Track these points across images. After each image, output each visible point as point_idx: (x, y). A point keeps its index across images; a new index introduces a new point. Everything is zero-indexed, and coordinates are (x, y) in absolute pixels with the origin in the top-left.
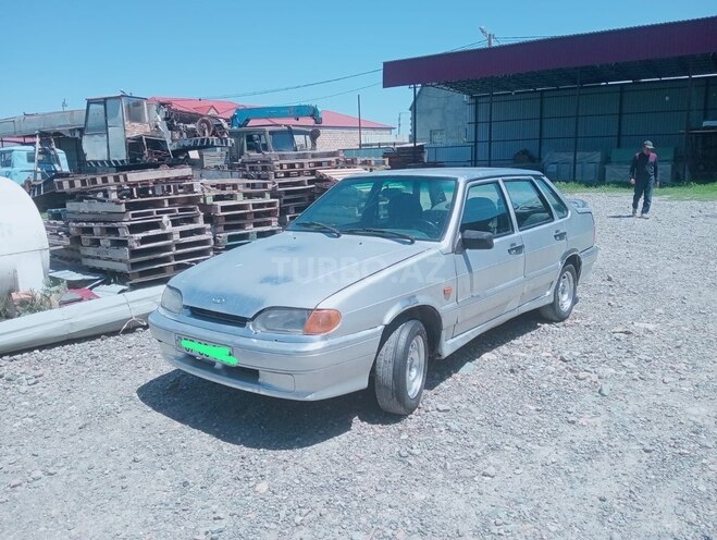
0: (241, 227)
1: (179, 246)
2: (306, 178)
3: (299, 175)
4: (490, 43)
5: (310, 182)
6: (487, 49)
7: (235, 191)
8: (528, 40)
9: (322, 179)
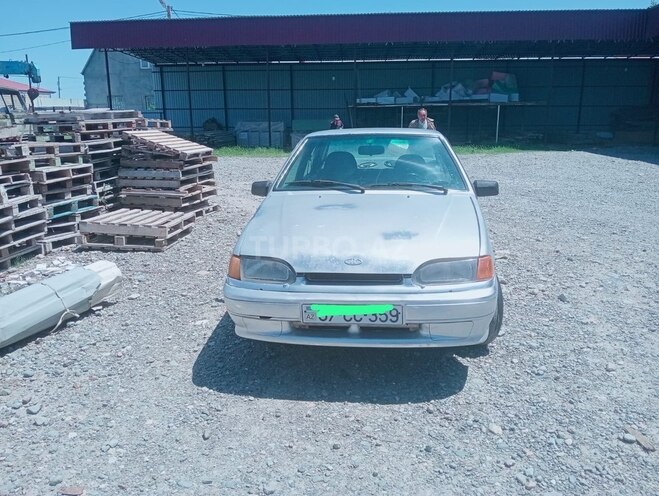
0: (61, 197)
1: (18, 222)
2: (112, 140)
3: (102, 136)
4: (169, 15)
5: (117, 144)
6: (168, 20)
7: (52, 156)
8: (213, 16)
9: (127, 141)
